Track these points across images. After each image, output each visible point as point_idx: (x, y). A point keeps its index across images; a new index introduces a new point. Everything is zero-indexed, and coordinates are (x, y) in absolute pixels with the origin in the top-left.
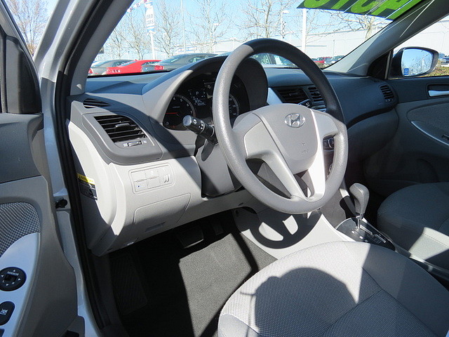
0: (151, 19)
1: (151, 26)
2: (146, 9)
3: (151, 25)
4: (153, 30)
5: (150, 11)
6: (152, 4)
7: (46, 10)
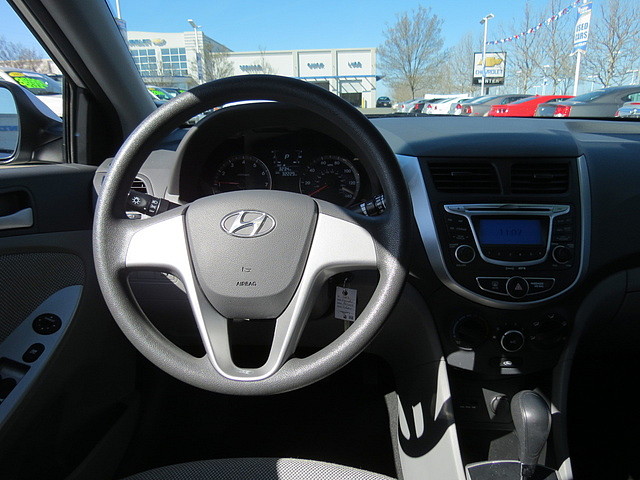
0: (584, 31)
1: (580, 42)
2: (579, 16)
3: (584, 40)
4: (584, 48)
5: (585, 19)
6: (590, 6)
7: (440, 30)
